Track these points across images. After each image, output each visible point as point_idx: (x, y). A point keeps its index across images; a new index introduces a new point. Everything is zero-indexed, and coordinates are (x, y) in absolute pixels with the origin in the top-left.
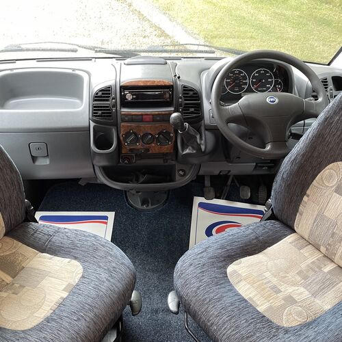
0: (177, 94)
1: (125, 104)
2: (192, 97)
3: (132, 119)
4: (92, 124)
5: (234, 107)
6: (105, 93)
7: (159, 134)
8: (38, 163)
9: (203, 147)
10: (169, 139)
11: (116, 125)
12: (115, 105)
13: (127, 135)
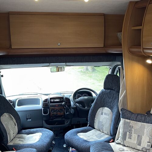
0: (64, 99)
1: (51, 102)
2: (68, 100)
3: (53, 106)
4: (43, 108)
5: (77, 100)
6: (46, 100)
7: (60, 110)
8: (28, 121)
9: (71, 112)
10: (62, 111)
11: (49, 108)
12: (49, 103)
13: (52, 110)
